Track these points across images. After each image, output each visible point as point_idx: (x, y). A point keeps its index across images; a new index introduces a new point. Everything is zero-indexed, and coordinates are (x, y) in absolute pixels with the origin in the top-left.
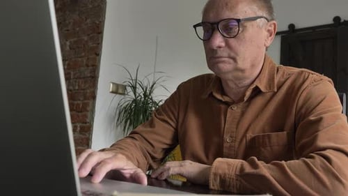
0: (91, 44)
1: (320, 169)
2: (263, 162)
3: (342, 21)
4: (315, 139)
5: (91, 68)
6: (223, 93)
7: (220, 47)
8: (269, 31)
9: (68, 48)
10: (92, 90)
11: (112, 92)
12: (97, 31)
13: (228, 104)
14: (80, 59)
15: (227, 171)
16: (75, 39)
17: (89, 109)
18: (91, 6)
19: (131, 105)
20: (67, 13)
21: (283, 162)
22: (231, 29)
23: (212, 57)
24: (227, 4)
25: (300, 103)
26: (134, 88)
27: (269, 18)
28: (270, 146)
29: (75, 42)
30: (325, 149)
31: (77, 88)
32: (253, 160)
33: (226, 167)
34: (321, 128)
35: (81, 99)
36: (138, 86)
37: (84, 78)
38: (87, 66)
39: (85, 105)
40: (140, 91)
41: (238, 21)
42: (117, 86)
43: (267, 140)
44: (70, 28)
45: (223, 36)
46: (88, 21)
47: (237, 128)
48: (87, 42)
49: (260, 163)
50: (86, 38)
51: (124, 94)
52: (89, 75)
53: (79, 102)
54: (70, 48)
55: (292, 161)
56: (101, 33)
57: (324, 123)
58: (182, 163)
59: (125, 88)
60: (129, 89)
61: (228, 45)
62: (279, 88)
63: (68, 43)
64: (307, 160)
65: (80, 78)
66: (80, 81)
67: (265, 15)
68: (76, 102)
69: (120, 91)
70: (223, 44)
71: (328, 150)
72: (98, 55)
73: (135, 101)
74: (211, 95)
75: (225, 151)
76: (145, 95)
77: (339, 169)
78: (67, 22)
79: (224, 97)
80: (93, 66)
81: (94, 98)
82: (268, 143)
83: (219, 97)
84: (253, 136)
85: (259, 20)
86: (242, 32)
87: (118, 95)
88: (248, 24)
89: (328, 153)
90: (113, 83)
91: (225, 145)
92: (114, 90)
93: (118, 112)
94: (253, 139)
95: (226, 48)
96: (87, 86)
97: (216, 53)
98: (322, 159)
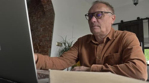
0: (49, 29)
1: (132, 67)
2: (110, 66)
3: (140, 19)
4: (130, 56)
5: (49, 37)
6: (96, 41)
7: (95, 22)
8: (113, 18)
9: (42, 31)
10: (50, 45)
11: (57, 45)
12: (52, 24)
13: (97, 45)
14: (46, 34)
15: (96, 69)
16: (44, 27)
17: (49, 51)
18: (49, 16)
19: (64, 50)
20: (42, 19)
21: (118, 65)
22: (99, 15)
23: (92, 26)
24: (98, 7)
25: (124, 42)
26: (65, 44)
27: (113, 14)
28: (114, 59)
29: (44, 28)
30: (133, 59)
31: (45, 44)
32: (106, 65)
33: (96, 68)
34: (132, 51)
35: (46, 48)
36: (66, 43)
37: (47, 41)
38: (49, 36)
39: (48, 50)
40: (67, 45)
41: (102, 12)
42: (59, 43)
43: (112, 56)
44: (42, 23)
45: (96, 18)
46: (49, 21)
47: (101, 53)
48: (48, 28)
49: (109, 66)
50: (48, 27)
51: (61, 46)
52: (49, 39)
53: (45, 49)
54: (43, 30)
55: (121, 65)
56: (53, 25)
57: (133, 50)
58: (80, 67)
59: (61, 44)
60: (63, 44)
61: (98, 21)
62: (116, 37)
63: (42, 29)
64: (126, 64)
65: (46, 41)
66: (46, 42)
67: (111, 12)
68: (44, 49)
69: (60, 45)
70: (96, 21)
71: (135, 60)
72: (52, 32)
73: (65, 48)
74: (91, 41)
75: (97, 62)
76: (69, 46)
77: (139, 67)
78: (42, 21)
79: (96, 42)
80: (50, 36)
81: (51, 47)
82: (112, 57)
83: (94, 42)
84: (107, 55)
85: (109, 13)
86: (103, 17)
87: (59, 47)
88: (106, 14)
89: (134, 61)
90: (57, 42)
91: (97, 60)
92: (58, 45)
93: (59, 52)
94: (107, 57)
95: (97, 22)
96: (48, 43)
97: (93, 24)
98: (132, 63)
